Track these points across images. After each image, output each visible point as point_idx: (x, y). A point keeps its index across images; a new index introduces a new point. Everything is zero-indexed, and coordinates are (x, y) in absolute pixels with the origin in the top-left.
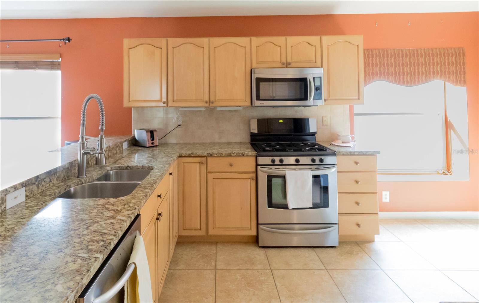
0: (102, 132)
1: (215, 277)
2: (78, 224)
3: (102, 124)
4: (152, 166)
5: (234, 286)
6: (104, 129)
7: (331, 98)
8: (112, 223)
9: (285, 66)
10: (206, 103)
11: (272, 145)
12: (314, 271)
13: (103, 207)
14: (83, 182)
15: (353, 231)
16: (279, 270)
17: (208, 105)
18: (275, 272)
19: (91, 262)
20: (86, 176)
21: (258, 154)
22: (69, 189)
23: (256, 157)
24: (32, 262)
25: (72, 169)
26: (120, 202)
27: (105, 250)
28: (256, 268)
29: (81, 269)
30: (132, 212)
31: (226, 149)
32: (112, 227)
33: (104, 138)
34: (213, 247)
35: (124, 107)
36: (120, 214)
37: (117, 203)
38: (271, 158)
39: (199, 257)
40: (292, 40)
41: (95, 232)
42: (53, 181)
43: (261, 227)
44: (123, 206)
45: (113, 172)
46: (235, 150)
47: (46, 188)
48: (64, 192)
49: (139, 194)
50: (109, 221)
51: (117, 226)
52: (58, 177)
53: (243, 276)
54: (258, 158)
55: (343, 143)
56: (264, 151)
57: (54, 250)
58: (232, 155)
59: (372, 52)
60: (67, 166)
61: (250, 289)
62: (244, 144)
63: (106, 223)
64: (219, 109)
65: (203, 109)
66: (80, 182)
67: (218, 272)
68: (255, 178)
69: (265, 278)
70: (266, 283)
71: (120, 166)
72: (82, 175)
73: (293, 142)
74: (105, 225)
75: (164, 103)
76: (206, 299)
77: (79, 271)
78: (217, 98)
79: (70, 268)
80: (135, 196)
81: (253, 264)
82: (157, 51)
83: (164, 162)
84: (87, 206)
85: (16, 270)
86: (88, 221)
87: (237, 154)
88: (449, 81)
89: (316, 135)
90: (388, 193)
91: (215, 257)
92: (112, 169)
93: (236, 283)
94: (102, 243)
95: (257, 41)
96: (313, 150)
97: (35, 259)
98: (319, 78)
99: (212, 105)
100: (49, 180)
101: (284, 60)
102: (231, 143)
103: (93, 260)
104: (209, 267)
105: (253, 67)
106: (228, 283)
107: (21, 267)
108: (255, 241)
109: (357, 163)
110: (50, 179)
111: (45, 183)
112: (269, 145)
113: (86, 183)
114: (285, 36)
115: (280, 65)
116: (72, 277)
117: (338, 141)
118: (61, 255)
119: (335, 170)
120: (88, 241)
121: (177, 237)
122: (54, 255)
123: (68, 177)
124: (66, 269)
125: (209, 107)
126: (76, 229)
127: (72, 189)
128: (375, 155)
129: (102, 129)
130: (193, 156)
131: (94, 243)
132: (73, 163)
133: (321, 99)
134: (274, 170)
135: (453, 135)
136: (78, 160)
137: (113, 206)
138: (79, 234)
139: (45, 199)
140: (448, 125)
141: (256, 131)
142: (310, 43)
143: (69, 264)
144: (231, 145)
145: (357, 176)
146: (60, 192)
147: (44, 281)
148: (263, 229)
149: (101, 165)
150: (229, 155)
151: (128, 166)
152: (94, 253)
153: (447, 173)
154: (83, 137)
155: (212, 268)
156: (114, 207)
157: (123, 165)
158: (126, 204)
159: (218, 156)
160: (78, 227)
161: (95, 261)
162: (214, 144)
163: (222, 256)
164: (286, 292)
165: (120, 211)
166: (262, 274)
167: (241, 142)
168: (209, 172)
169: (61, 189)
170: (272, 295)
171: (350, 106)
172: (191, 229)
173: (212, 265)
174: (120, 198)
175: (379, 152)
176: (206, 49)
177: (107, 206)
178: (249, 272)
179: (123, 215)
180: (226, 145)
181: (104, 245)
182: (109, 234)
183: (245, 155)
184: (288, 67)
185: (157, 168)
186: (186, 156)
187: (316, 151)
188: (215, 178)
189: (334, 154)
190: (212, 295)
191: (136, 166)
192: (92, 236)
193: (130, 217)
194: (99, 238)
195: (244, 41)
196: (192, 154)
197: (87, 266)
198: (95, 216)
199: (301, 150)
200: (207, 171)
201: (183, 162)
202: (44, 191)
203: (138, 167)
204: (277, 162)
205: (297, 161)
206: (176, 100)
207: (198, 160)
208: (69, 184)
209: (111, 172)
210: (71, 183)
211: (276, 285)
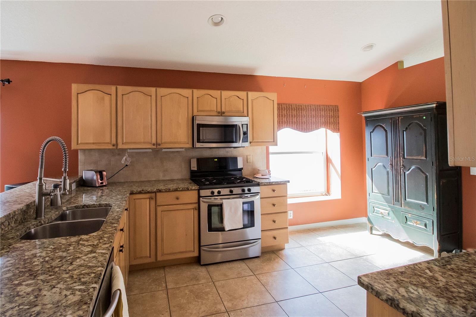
0: (65, 173)
1: (167, 296)
2: (59, 261)
3: (66, 166)
4: (109, 204)
5: (184, 300)
6: (68, 170)
7: (254, 141)
8: (94, 257)
9: (220, 115)
10: (154, 145)
11: (209, 180)
12: (246, 277)
13: (78, 244)
14: (42, 224)
15: (271, 243)
16: (219, 281)
17: (155, 147)
18: (217, 283)
19: (91, 292)
20: (44, 217)
21: (200, 187)
22: (30, 231)
23: (199, 190)
24: (28, 300)
25: (28, 211)
26: (93, 238)
27: (99, 280)
28: (200, 282)
29: (84, 299)
30: (109, 245)
31: (172, 185)
32: (96, 260)
33: (67, 179)
34: (162, 271)
35: (72, 149)
36: (99, 248)
37: (90, 239)
38: (211, 190)
39: (150, 281)
40: (226, 94)
41: (80, 266)
42: (11, 224)
43: (202, 248)
44: (99, 241)
45: (69, 212)
46: (180, 185)
47: (5, 232)
48: (25, 234)
49: (109, 229)
50: (90, 256)
51: (101, 259)
52: (16, 220)
53: (191, 291)
54: (200, 191)
55: (262, 175)
56: (205, 185)
57: (46, 287)
58: (179, 189)
59: (282, 106)
60: (24, 209)
61: (198, 300)
62: (186, 179)
63: (88, 257)
64: (164, 150)
65: (150, 150)
66: (39, 224)
67: (169, 291)
68: (197, 208)
69: (210, 290)
70: (211, 293)
71: (76, 206)
72: (41, 216)
73: (225, 177)
74: (88, 259)
75: (114, 145)
76: (162, 315)
77: (82, 301)
78: (163, 141)
79: (72, 300)
80: (106, 231)
81: (198, 279)
82: (107, 98)
83: (120, 199)
84: (60, 245)
85: (15, 309)
86: (69, 258)
87: (182, 188)
88: (329, 129)
89: (242, 170)
90: (292, 212)
91: (165, 279)
92: (68, 209)
93: (186, 298)
94: (93, 275)
95: (198, 93)
96: (242, 182)
97: (30, 297)
98: (246, 125)
99: (158, 147)
100: (8, 224)
101: (219, 110)
102: (174, 179)
103: (91, 290)
104: (160, 289)
105: (195, 114)
106: (179, 299)
107: (19, 306)
108: (197, 261)
109: (274, 191)
110: (9, 222)
111: (4, 227)
112: (207, 180)
113: (45, 224)
114: (220, 90)
115: (216, 114)
116: (78, 307)
117: (258, 174)
118: (57, 291)
119: (259, 198)
120: (78, 275)
121: (128, 267)
122: (49, 291)
123: (25, 219)
124: (68, 301)
125: (155, 149)
126: (59, 266)
127: (33, 231)
128: (287, 184)
129: (65, 170)
130: (143, 192)
131: (85, 275)
132: (29, 206)
133: (247, 141)
134: (213, 201)
135: (331, 167)
136: (35, 201)
137: (87, 242)
138: (66, 270)
139: (9, 242)
140: (328, 160)
141: (196, 169)
142: (239, 97)
143: (69, 297)
144: (174, 181)
145: (274, 201)
146: (21, 235)
147: (51, 315)
148: (204, 250)
149: (56, 205)
150: (176, 190)
151: (84, 205)
152: (89, 284)
153: (328, 195)
154: (41, 179)
155: (163, 289)
156: (89, 242)
157: (80, 204)
158: (101, 239)
159: (166, 191)
160: (61, 264)
161: (94, 290)
162: (158, 181)
163: (170, 278)
164: (227, 297)
165: (97, 245)
166: (206, 287)
167: (182, 179)
168: (158, 206)
169: (22, 231)
170: (216, 301)
171: (266, 147)
172: (141, 257)
173: (163, 286)
174: (92, 234)
175: (289, 182)
176: (154, 97)
177: (81, 242)
178: (196, 287)
179: (102, 248)
180: (170, 181)
181: (96, 276)
182: (96, 266)
183: (190, 189)
184: (223, 115)
185: (115, 205)
186: (137, 193)
187: (245, 183)
188: (163, 210)
189: (258, 184)
190: (167, 311)
191: (93, 204)
192: (79, 270)
193: (109, 249)
194: (87, 271)
195: (186, 92)
196: (143, 190)
197: (88, 296)
198: (74, 252)
199: (234, 183)
200: (156, 205)
201: (134, 198)
202: (4, 235)
203: (95, 205)
204: (216, 194)
205: (231, 191)
206: (125, 142)
207: (148, 196)
208: (28, 226)
209: (68, 212)
210: (30, 225)
211: (219, 294)
